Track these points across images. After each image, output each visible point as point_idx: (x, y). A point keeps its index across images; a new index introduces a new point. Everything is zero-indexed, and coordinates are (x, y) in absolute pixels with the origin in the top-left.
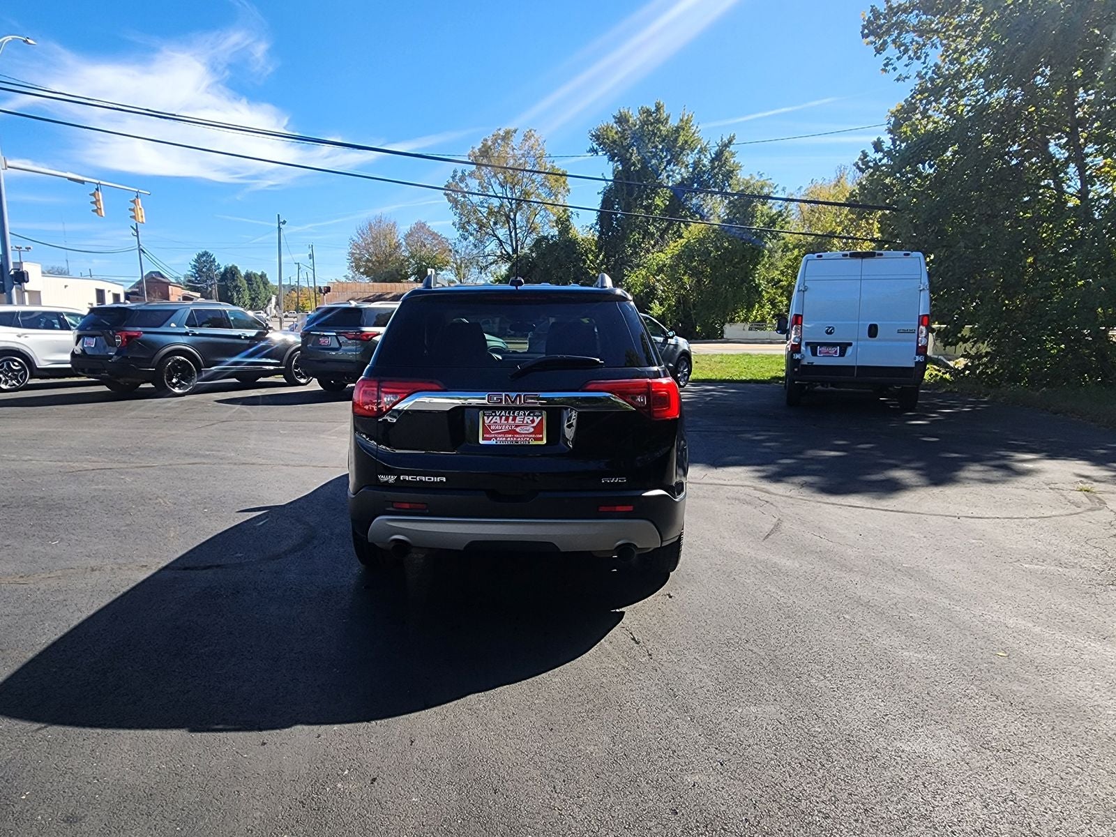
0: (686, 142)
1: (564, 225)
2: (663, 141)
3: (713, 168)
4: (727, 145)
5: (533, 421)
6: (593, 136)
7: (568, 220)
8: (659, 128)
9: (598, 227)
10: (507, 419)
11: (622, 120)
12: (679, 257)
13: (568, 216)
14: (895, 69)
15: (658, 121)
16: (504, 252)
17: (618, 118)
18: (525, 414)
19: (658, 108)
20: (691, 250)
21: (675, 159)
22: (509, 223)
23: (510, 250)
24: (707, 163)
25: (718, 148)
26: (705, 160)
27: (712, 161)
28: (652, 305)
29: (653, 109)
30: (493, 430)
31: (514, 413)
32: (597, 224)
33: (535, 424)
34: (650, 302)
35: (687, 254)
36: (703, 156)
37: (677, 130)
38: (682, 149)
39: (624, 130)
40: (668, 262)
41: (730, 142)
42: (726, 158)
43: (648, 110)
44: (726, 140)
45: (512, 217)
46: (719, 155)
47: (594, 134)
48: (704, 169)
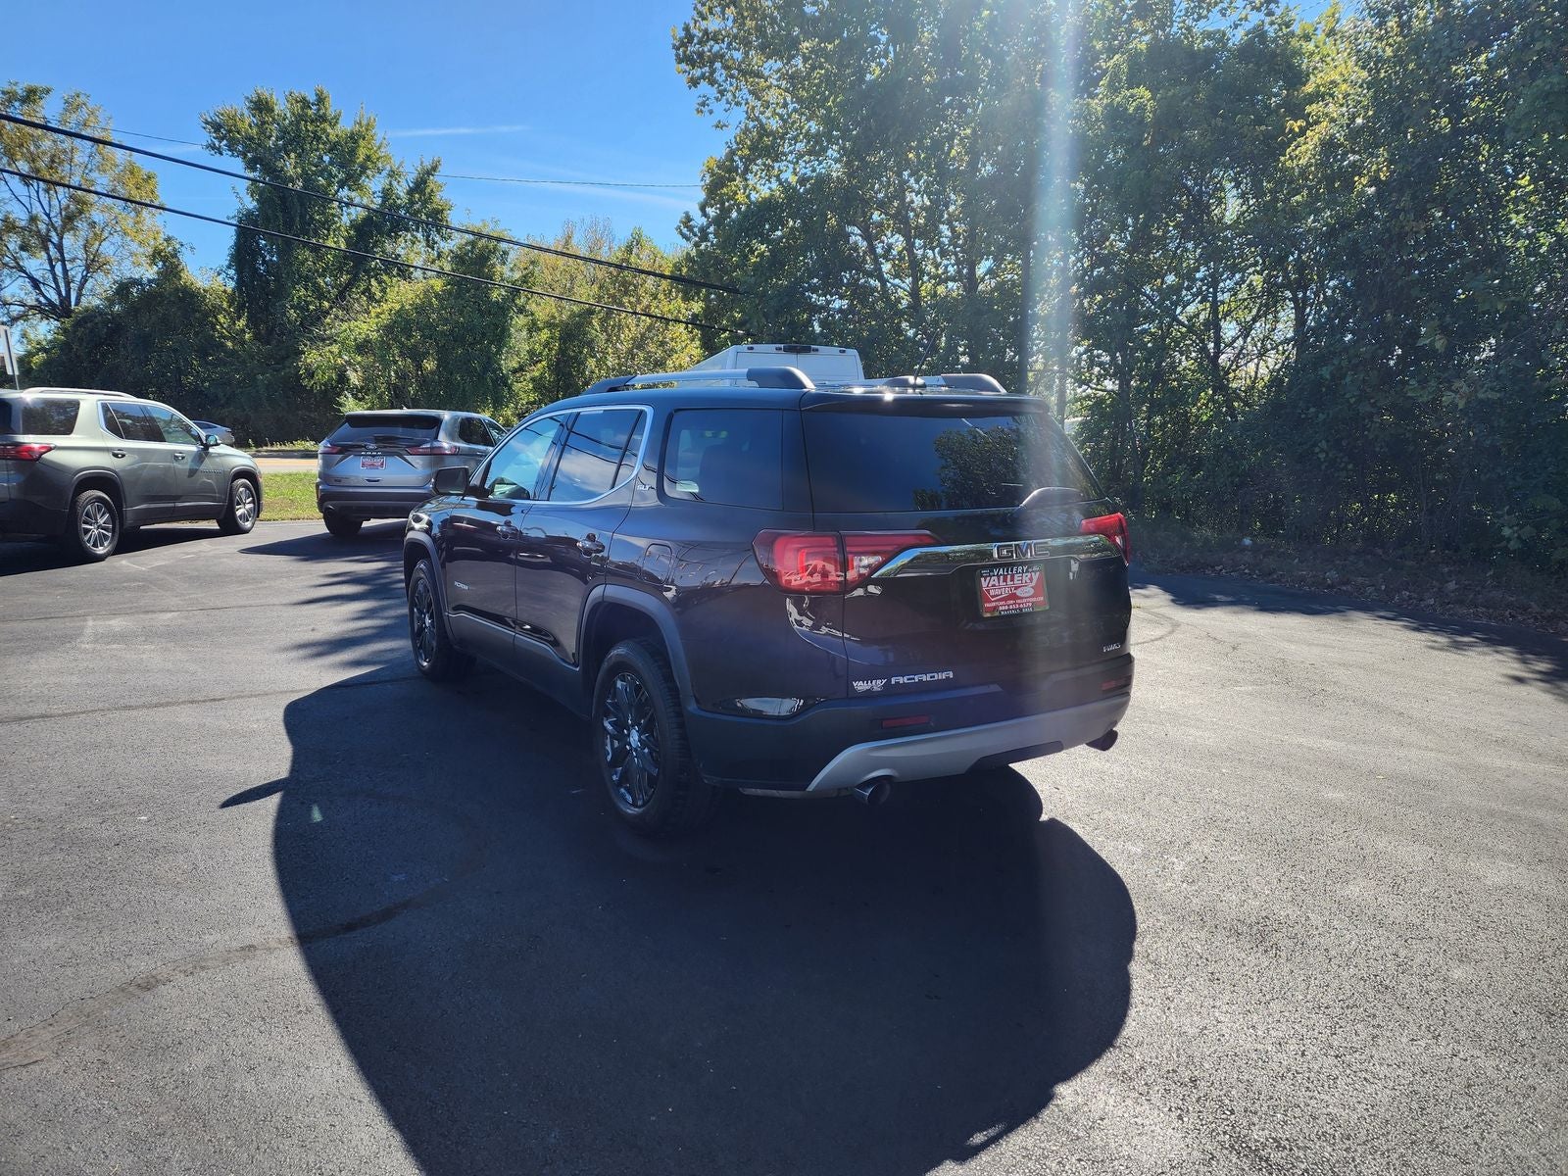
0: (368, 158)
1: (168, 262)
2: (330, 150)
3: (412, 203)
4: (429, 173)
5: (1031, 579)
6: (207, 123)
7: (175, 256)
8: (324, 130)
9: (232, 272)
10: (1005, 580)
11: (261, 106)
12: (388, 329)
13: (174, 249)
14: (711, 112)
15: (323, 119)
16: (42, 299)
17: (255, 103)
18: (1023, 570)
19: (321, 100)
20: (408, 322)
21: (352, 180)
22: (47, 250)
23: (54, 297)
24: (402, 194)
25: (416, 175)
26: (400, 189)
27: (411, 192)
28: (342, 399)
29: (312, 98)
30: (992, 597)
31: (1012, 571)
32: (229, 267)
33: (1033, 584)
34: (339, 395)
35: (400, 326)
36: (395, 183)
37: (354, 138)
38: (364, 168)
39: (263, 123)
40: (374, 336)
41: (434, 169)
42: (432, 191)
43: (304, 99)
44: (428, 165)
45: (55, 239)
46: (420, 186)
47: (209, 120)
48: (399, 202)
